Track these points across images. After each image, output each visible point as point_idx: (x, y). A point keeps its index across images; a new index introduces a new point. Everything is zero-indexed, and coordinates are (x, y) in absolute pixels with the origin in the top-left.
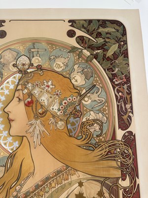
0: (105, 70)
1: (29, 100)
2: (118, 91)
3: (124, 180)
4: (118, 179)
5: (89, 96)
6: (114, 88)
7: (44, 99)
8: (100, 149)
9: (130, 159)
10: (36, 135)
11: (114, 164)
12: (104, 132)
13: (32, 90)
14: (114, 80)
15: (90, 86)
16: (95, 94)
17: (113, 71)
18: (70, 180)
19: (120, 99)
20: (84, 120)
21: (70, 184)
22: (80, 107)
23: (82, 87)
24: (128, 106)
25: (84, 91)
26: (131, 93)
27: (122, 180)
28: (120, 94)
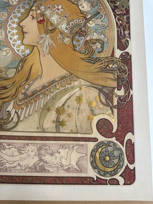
0: (108, 2)
1: (42, 18)
2: (119, 20)
3: (119, 90)
4: (114, 88)
5: (94, 21)
6: (115, 17)
7: (55, 19)
8: (100, 63)
9: (126, 74)
10: (45, 46)
11: (111, 76)
12: (104, 50)
13: (44, 11)
14: (116, 11)
15: (95, 13)
16: (99, 19)
17: (115, 4)
18: (72, 85)
19: (120, 26)
20: (88, 38)
21: (73, 88)
22: (85, 28)
23: (88, 13)
24: (126, 32)
25: (89, 16)
26: (129, 23)
27: (118, 89)
28: (120, 22)
